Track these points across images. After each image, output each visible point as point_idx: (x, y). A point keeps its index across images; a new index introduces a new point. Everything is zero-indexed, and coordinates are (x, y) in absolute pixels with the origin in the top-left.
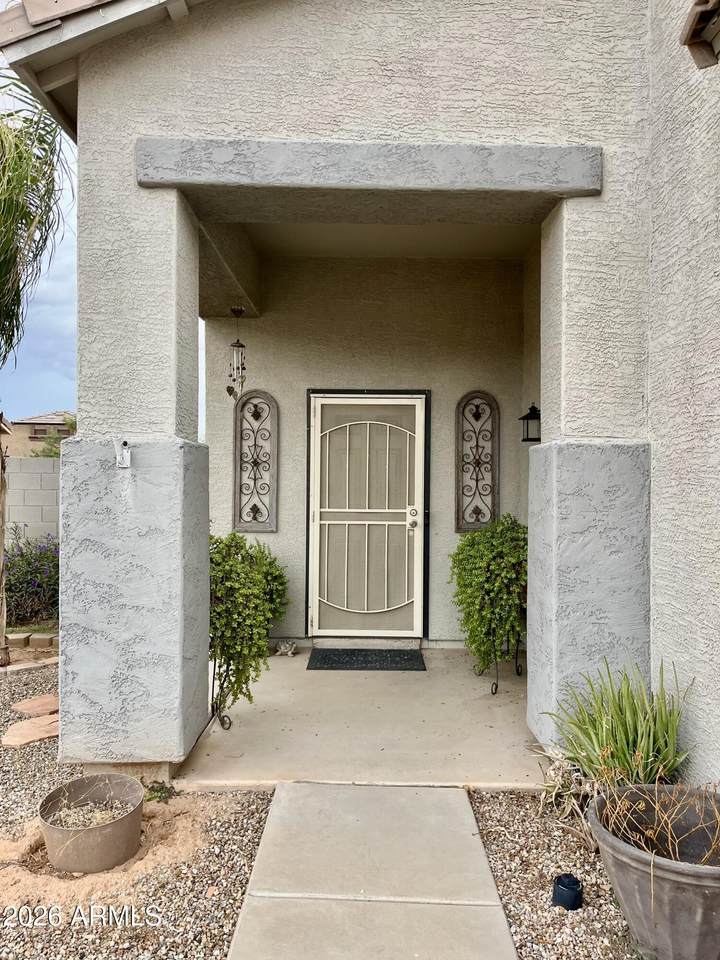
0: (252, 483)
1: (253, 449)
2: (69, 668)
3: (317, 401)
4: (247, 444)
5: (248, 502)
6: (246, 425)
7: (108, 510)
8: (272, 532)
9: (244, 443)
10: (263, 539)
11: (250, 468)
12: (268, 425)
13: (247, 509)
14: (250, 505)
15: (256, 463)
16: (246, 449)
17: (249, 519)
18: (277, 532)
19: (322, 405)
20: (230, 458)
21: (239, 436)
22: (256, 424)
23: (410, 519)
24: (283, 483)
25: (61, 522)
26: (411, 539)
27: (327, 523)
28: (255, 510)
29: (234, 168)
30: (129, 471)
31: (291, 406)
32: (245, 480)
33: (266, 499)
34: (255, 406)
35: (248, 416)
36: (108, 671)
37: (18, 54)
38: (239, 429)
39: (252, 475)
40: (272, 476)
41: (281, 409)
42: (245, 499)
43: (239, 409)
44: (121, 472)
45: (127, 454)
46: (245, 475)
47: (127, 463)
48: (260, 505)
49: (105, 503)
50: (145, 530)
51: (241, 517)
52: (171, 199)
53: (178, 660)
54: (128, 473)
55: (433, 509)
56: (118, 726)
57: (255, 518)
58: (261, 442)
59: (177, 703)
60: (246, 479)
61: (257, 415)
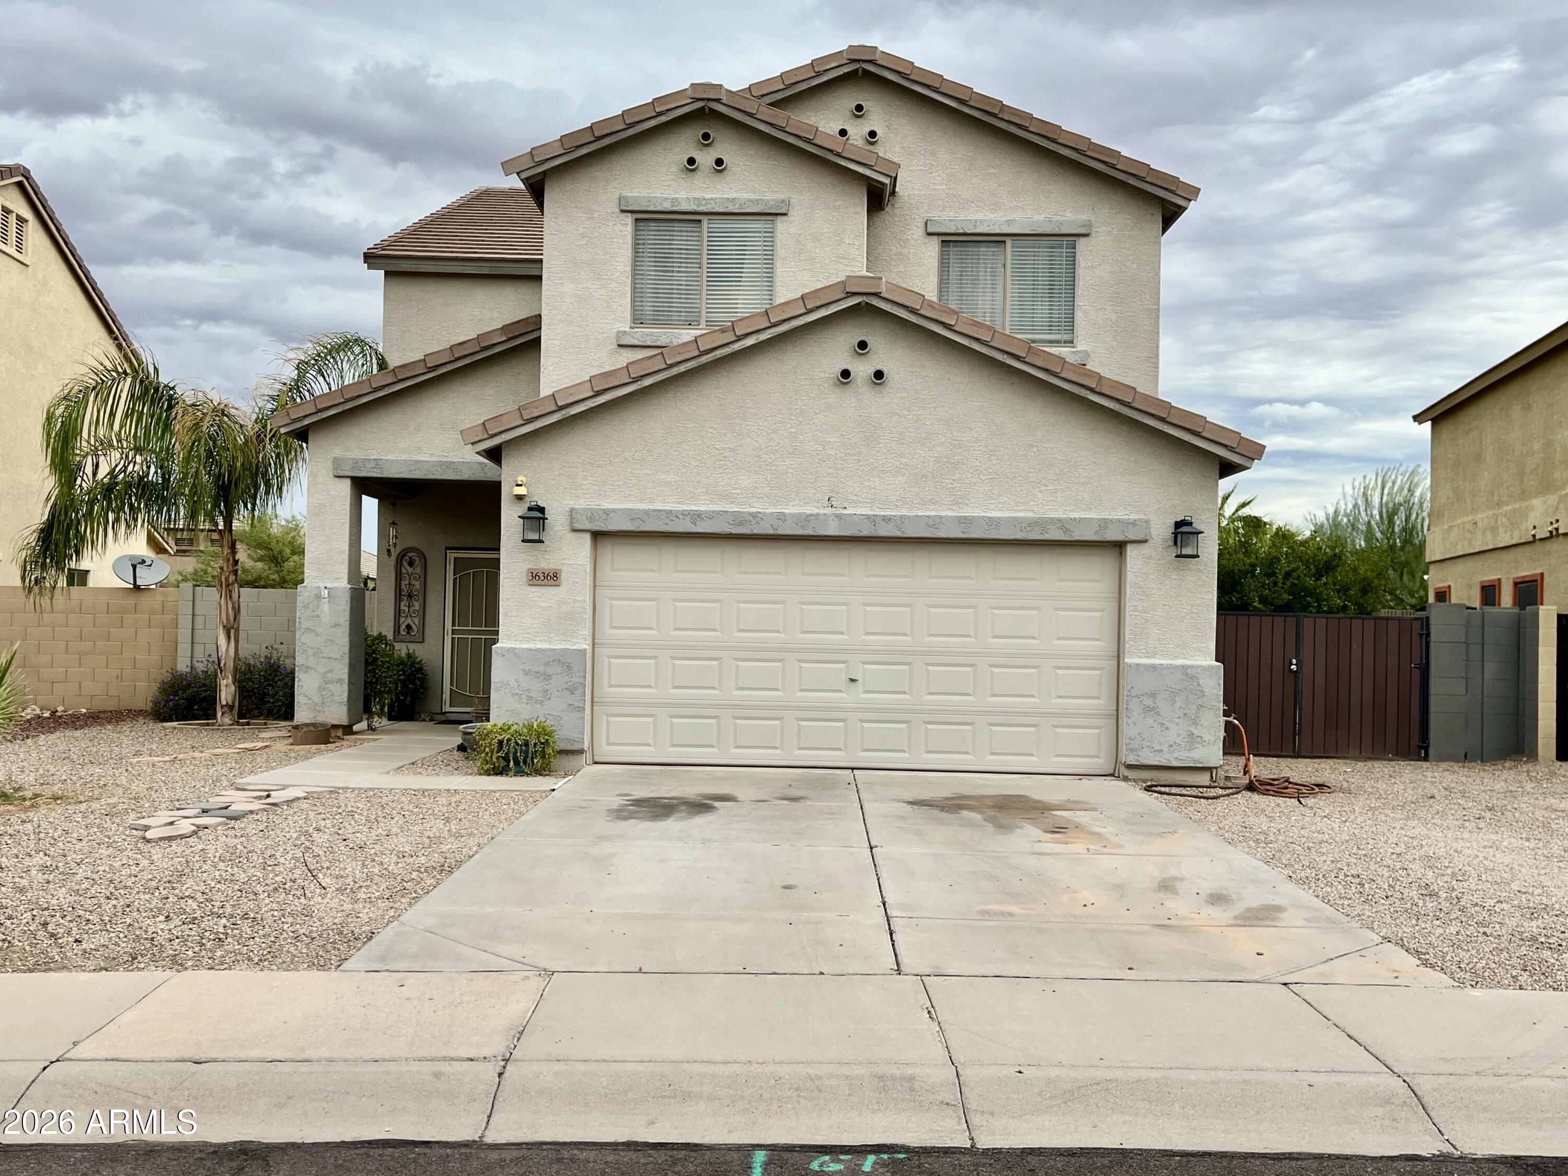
0: (407, 609)
1: (408, 586)
2: (300, 684)
3: (452, 555)
4: (405, 583)
5: (404, 622)
6: (404, 571)
7: (318, 616)
8: (420, 642)
9: (402, 582)
10: (412, 647)
11: (406, 599)
12: (418, 570)
13: (403, 627)
14: (406, 624)
15: (410, 596)
16: (403, 587)
17: (405, 633)
18: (423, 642)
19: (455, 558)
20: (393, 593)
21: (398, 577)
22: (410, 570)
24: (428, 609)
25: (298, 620)
27: (456, 636)
28: (409, 627)
29: (375, 470)
30: (327, 599)
31: (434, 558)
32: (402, 607)
33: (416, 620)
34: (410, 558)
35: (405, 564)
36: (316, 685)
37: (288, 430)
38: (399, 574)
39: (407, 604)
40: (420, 605)
41: (428, 560)
42: (402, 620)
43: (399, 559)
44: (324, 600)
45: (326, 591)
46: (403, 604)
47: (326, 596)
48: (412, 624)
49: (317, 613)
50: (333, 624)
51: (399, 632)
52: (348, 481)
53: (347, 681)
54: (326, 600)
56: (320, 709)
57: (408, 633)
58: (413, 582)
59: (346, 699)
60: (404, 607)
61: (411, 564)
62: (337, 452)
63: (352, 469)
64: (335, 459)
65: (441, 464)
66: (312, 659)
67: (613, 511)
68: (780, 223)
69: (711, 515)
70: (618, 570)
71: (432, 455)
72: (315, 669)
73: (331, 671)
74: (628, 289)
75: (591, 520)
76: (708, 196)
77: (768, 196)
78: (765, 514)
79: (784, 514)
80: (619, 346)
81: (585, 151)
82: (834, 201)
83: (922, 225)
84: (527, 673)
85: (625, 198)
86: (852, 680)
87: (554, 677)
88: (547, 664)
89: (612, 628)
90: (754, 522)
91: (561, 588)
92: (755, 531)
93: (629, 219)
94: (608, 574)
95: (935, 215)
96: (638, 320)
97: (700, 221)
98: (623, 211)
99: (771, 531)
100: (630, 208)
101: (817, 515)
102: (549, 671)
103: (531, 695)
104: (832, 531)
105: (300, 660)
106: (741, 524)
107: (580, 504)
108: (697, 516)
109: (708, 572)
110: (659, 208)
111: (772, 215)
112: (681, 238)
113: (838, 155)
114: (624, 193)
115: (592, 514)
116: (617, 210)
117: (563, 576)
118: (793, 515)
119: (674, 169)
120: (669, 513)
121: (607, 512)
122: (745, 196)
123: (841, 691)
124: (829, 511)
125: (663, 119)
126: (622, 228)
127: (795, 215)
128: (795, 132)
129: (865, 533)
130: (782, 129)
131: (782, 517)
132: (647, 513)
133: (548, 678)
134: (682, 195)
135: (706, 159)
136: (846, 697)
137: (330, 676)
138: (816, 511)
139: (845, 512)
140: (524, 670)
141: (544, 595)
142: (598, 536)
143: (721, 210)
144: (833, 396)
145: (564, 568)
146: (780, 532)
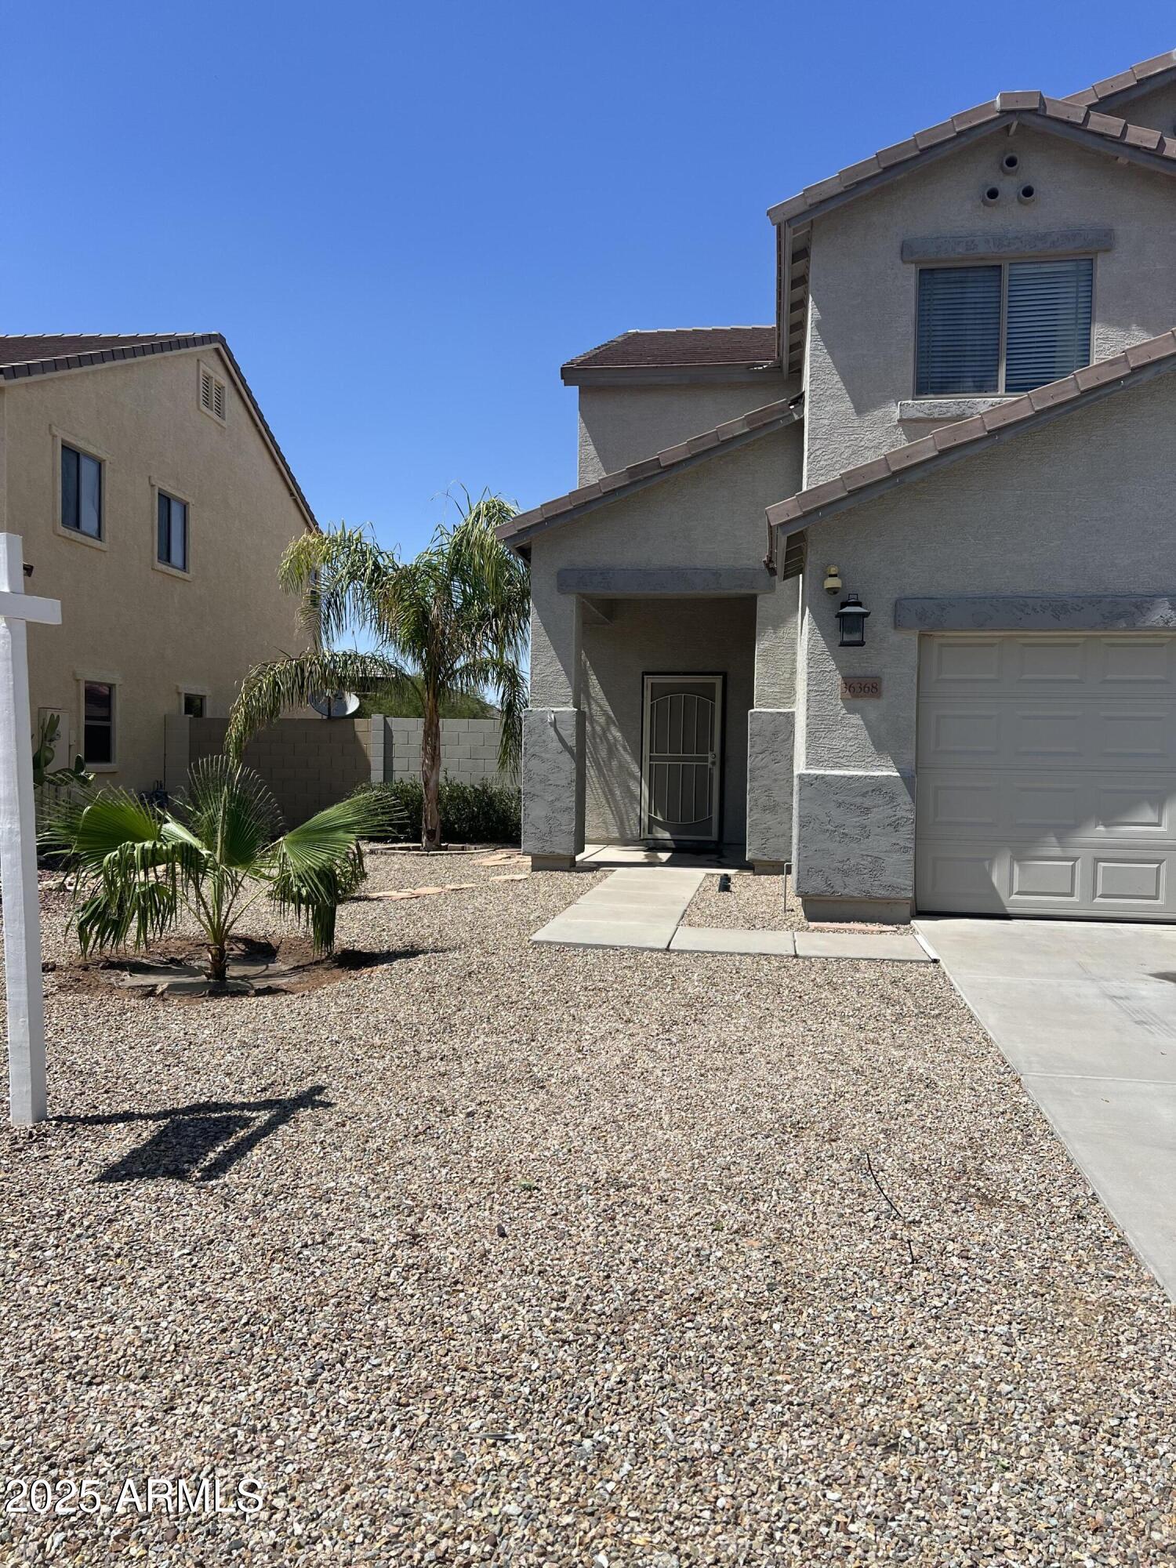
3: (649, 680)
23: (711, 761)
26: (711, 776)
36: (543, 813)
52: (574, 597)
53: (574, 810)
55: (728, 755)
56: (548, 838)
59: (573, 829)
62: (562, 566)
63: (578, 585)
64: (559, 574)
65: (672, 576)
66: (539, 787)
67: (951, 605)
68: (1102, 264)
69: (1080, 607)
72: (540, 797)
73: (557, 799)
74: (911, 356)
75: (921, 616)
76: (1011, 235)
77: (1085, 230)
80: (900, 421)
85: (909, 245)
87: (875, 811)
88: (865, 795)
90: (1137, 613)
91: (882, 700)
93: (912, 272)
96: (922, 391)
97: (1000, 267)
98: (905, 261)
99: (1159, 624)
100: (916, 257)
102: (868, 802)
103: (846, 831)
106: (1119, 616)
107: (906, 598)
108: (1061, 608)
110: (951, 254)
111: (1089, 254)
112: (976, 289)
114: (908, 240)
115: (923, 609)
116: (898, 260)
117: (884, 687)
119: (968, 205)
120: (1025, 604)
121: (942, 607)
122: (1057, 230)
125: (964, 142)
126: (905, 282)
127: (1119, 250)
132: (995, 605)
133: (865, 811)
134: (978, 236)
135: (1010, 189)
137: (558, 803)
141: (861, 711)
143: (1028, 250)
145: (885, 677)
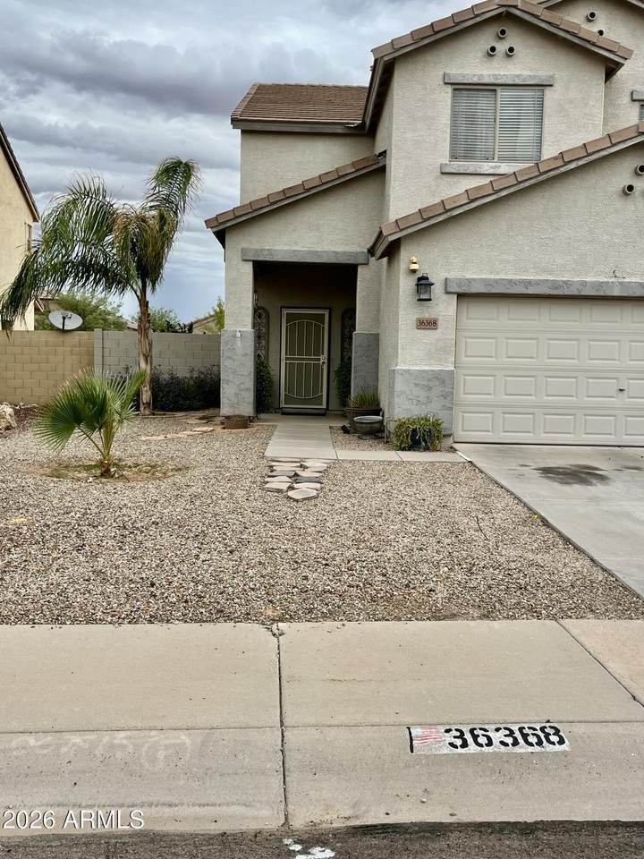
0: (258, 345)
1: (258, 331)
2: (224, 391)
3: (285, 312)
6: (256, 321)
7: (234, 349)
11: (257, 339)
12: (264, 321)
14: (257, 354)
15: (259, 337)
19: (287, 313)
22: (259, 321)
23: (322, 361)
24: (270, 345)
26: (322, 369)
27: (288, 362)
28: (259, 356)
30: (240, 338)
31: (274, 313)
33: (263, 351)
34: (259, 313)
35: (256, 317)
36: (233, 391)
37: (215, 230)
39: (258, 342)
40: (266, 342)
41: (270, 314)
44: (238, 339)
45: (239, 333)
47: (239, 336)
48: (261, 354)
49: (233, 347)
50: (244, 354)
52: (251, 263)
55: (332, 357)
56: (237, 407)
58: (261, 328)
61: (260, 317)
62: (244, 245)
63: (254, 256)
64: (242, 249)
65: (310, 252)
66: (231, 376)
67: (474, 280)
68: (548, 93)
69: (538, 283)
70: (471, 319)
71: (303, 247)
72: (232, 382)
73: (242, 383)
74: (448, 137)
75: (459, 285)
76: (502, 73)
77: (540, 73)
78: (573, 282)
79: (586, 282)
80: (442, 173)
81: (426, 41)
82: (585, 76)
83: (629, 94)
84: (417, 385)
85: (448, 75)
86: (621, 390)
87: (434, 388)
88: (429, 380)
89: (466, 356)
90: (565, 287)
91: (438, 330)
92: (566, 293)
93: (449, 89)
94: (465, 322)
95: (638, 87)
96: (454, 157)
97: (495, 90)
98: (446, 83)
99: (576, 293)
100: (451, 81)
101: (607, 282)
102: (431, 384)
103: (419, 399)
104: (616, 293)
105: (222, 377)
106: (556, 288)
107: (452, 275)
108: (528, 283)
109: (530, 320)
110: (471, 81)
111: (542, 86)
112: (483, 103)
113: (594, 44)
114: (447, 71)
115: (460, 282)
116: (441, 83)
117: (439, 323)
118: (592, 282)
119: (480, 55)
120: (510, 281)
121: (469, 281)
122: (526, 73)
123: (612, 397)
124: (613, 279)
125: (478, 19)
126: (445, 95)
127: (557, 86)
128: (566, 28)
129: (638, 294)
130: (557, 27)
131: (584, 284)
132: (496, 281)
133: (430, 388)
134: (485, 73)
135: (502, 47)
136: (616, 401)
137: (242, 386)
138: (606, 280)
139: (625, 280)
140: (415, 384)
141: (428, 336)
142: (461, 296)
143: (511, 83)
144: (620, 204)
145: (440, 318)
146: (583, 293)
